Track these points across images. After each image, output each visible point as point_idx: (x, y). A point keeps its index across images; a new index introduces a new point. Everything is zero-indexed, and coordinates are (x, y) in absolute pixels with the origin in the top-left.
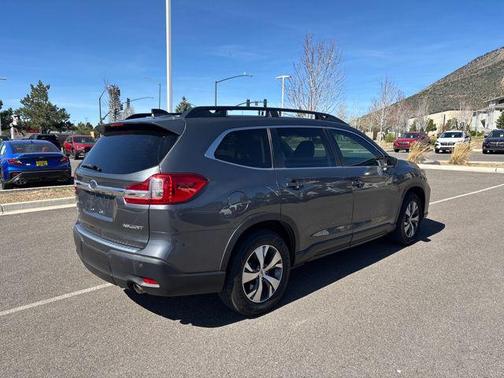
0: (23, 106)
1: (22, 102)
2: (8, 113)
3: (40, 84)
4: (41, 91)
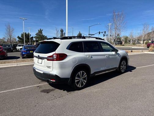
0: (36, 36)
1: (36, 35)
2: (32, 38)
3: (40, 29)
4: (40, 31)
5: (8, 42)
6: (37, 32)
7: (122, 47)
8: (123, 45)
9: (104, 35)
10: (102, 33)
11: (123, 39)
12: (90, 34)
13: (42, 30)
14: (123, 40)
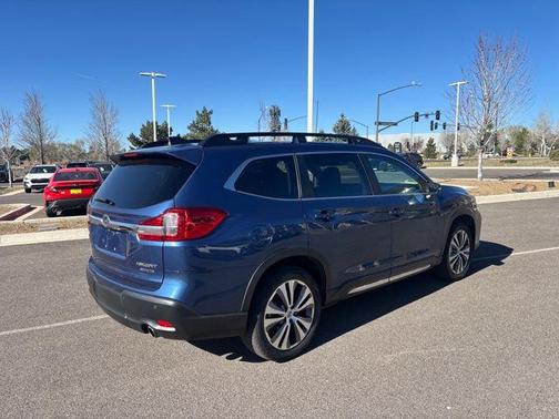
5: (93, 155)
6: (195, 118)
7: (506, 167)
8: (512, 162)
9: (433, 127)
10: (427, 116)
11: (507, 137)
12: (380, 124)
13: (211, 113)
14: (508, 142)
